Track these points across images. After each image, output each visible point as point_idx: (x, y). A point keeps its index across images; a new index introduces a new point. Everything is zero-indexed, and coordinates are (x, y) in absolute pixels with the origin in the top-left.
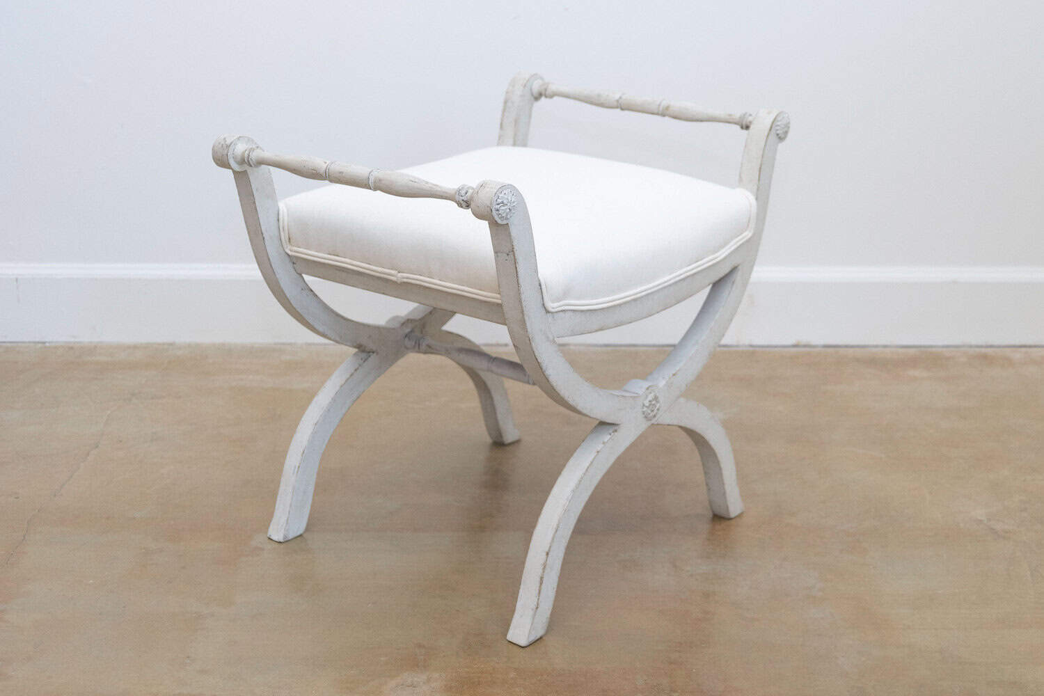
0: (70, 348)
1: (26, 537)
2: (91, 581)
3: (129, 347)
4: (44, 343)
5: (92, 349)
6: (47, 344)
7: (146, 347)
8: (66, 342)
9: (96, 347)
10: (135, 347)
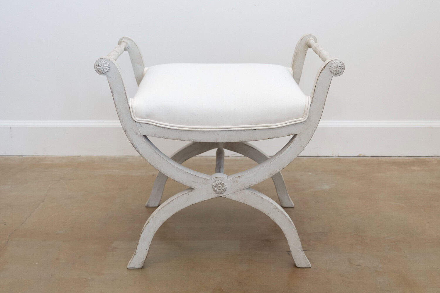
0: (34, 158)
1: (8, 242)
2: (37, 263)
3: (60, 158)
4: (23, 156)
5: (43, 159)
6: (24, 157)
7: (67, 158)
8: (32, 156)
9: (45, 158)
10: (63, 158)
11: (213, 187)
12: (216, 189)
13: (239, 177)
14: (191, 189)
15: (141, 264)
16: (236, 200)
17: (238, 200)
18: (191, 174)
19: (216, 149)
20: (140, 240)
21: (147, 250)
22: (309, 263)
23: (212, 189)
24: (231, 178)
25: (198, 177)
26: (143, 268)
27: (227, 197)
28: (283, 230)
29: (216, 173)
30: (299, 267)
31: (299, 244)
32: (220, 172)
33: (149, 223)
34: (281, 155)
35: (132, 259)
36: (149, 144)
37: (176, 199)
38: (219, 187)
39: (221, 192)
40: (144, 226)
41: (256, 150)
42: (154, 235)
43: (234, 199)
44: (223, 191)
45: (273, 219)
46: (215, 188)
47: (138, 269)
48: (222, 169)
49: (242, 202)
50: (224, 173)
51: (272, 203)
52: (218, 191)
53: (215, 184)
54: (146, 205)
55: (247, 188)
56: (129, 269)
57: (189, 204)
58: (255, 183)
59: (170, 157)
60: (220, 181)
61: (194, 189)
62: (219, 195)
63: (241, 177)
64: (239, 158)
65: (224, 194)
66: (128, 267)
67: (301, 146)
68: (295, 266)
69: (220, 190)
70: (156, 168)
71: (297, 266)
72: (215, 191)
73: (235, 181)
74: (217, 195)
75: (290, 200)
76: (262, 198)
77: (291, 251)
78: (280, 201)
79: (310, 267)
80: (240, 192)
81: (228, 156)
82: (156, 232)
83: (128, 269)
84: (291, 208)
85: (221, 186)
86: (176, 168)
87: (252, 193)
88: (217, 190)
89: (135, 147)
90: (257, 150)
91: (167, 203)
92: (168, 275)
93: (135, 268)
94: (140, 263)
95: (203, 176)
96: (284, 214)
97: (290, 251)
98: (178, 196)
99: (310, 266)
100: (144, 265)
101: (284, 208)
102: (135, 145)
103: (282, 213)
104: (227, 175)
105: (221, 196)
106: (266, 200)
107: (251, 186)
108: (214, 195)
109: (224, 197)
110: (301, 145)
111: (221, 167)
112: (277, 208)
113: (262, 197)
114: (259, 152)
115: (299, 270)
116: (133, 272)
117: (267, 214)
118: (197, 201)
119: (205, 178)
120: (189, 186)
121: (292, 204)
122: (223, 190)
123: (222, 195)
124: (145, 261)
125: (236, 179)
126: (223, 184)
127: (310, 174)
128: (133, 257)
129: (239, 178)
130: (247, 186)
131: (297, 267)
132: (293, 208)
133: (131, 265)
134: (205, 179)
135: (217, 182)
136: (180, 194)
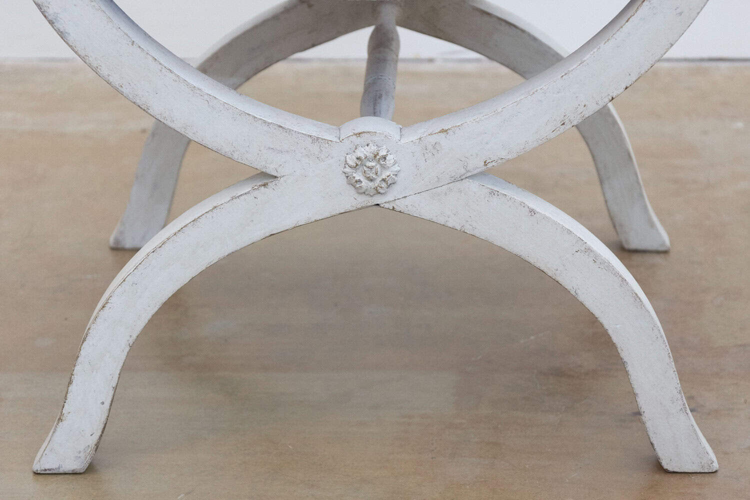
11: (348, 170)
12: (358, 176)
13: (443, 131)
14: (265, 178)
15: (82, 455)
16: (435, 220)
17: (441, 220)
18: (265, 122)
19: (367, 32)
20: (78, 369)
21: (103, 403)
22: (712, 456)
23: (344, 176)
24: (414, 138)
25: (289, 131)
26: (90, 469)
27: (400, 205)
28: (610, 332)
29: (362, 116)
30: (671, 469)
31: (672, 383)
32: (375, 114)
33: (108, 306)
34: (606, 47)
35: (48, 438)
36: (103, 8)
37: (208, 215)
38: (371, 168)
39: (376, 189)
40: (92, 318)
41: (523, 31)
42: (128, 349)
43: (427, 216)
44: (384, 185)
45: (573, 292)
46: (354, 175)
47: (74, 473)
48: (384, 104)
49: (458, 228)
50: (393, 120)
51: (570, 232)
52: (365, 183)
53: (354, 158)
54: (112, 240)
55: (475, 172)
56: (38, 474)
57: (256, 233)
58: (503, 154)
59: (195, 64)
60: (373, 148)
61: (276, 177)
62: (368, 198)
63: (450, 132)
64: (470, 67)
65: (389, 197)
66: (37, 467)
67: (681, 14)
68: (659, 467)
69: (371, 180)
70: (131, 97)
71: (665, 467)
72: (354, 184)
73: (430, 147)
74: (363, 201)
75: (652, 225)
76: (532, 212)
77: (642, 410)
78: (615, 227)
79: (716, 472)
80: (450, 190)
81: (431, 60)
82: (134, 337)
83: (36, 474)
84: (658, 252)
85: (378, 167)
86: (206, 97)
87: (492, 193)
88: (360, 181)
89: (50, 18)
90: (529, 35)
91: (176, 230)
92: (182, 495)
93: (61, 471)
94: (80, 452)
95: (310, 127)
96: (617, 274)
97: (638, 414)
98: (215, 205)
99: (716, 466)
100: (93, 459)
101: (623, 251)
102: (50, 12)
103: (609, 267)
104: (398, 123)
105: (378, 205)
106: (545, 218)
107: (490, 165)
108: (349, 200)
109: (387, 206)
110: (679, 11)
111: (380, 97)
112: (589, 250)
113: (532, 205)
114: (535, 39)
115: (673, 479)
116: (53, 484)
117: (550, 274)
118: (288, 222)
119: (314, 134)
120: (258, 167)
121: (664, 238)
122: (384, 180)
123: (378, 200)
124: (97, 446)
125: (433, 139)
126: (384, 158)
127: (740, 125)
128: (55, 430)
129: (443, 135)
130: (476, 164)
131: (667, 472)
132: (666, 252)
133: (47, 461)
134: (318, 138)
135: (360, 153)
136: (222, 198)
